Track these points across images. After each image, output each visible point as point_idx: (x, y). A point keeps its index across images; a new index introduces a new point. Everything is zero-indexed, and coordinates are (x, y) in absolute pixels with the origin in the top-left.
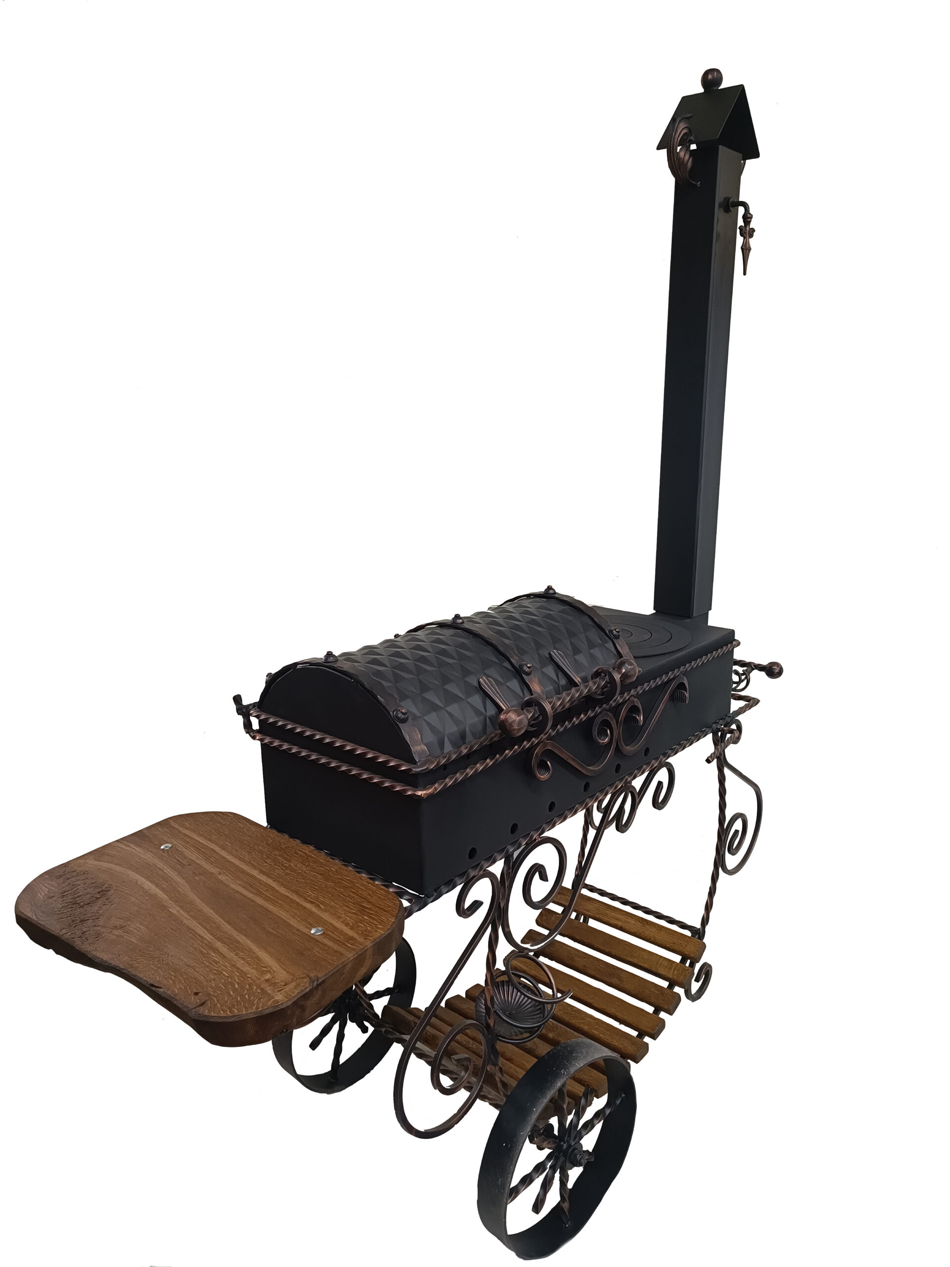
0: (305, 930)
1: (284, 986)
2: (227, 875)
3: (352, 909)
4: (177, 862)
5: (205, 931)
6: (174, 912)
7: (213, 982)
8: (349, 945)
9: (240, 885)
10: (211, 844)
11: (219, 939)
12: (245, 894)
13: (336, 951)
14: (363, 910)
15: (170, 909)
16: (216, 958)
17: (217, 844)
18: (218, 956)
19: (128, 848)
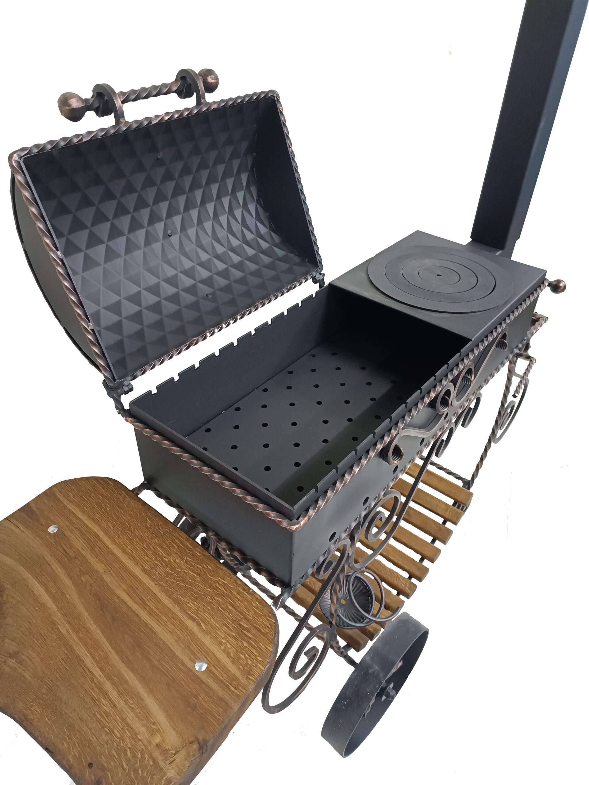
0: (189, 664)
1: (175, 754)
2: (111, 574)
3: (231, 631)
4: (64, 553)
5: (95, 664)
6: (64, 632)
7: (106, 746)
8: (233, 689)
9: (125, 590)
10: (94, 525)
11: (108, 677)
12: (130, 605)
13: (221, 699)
14: (241, 632)
15: (59, 627)
16: (106, 707)
17: (100, 526)
18: (108, 705)
19: (17, 530)
